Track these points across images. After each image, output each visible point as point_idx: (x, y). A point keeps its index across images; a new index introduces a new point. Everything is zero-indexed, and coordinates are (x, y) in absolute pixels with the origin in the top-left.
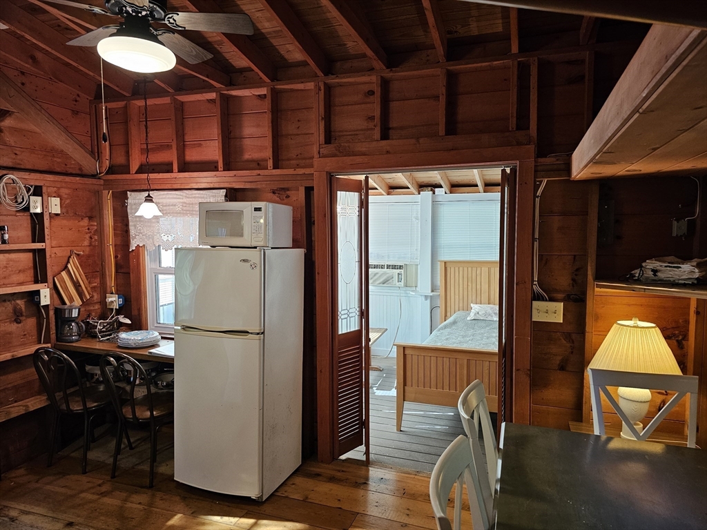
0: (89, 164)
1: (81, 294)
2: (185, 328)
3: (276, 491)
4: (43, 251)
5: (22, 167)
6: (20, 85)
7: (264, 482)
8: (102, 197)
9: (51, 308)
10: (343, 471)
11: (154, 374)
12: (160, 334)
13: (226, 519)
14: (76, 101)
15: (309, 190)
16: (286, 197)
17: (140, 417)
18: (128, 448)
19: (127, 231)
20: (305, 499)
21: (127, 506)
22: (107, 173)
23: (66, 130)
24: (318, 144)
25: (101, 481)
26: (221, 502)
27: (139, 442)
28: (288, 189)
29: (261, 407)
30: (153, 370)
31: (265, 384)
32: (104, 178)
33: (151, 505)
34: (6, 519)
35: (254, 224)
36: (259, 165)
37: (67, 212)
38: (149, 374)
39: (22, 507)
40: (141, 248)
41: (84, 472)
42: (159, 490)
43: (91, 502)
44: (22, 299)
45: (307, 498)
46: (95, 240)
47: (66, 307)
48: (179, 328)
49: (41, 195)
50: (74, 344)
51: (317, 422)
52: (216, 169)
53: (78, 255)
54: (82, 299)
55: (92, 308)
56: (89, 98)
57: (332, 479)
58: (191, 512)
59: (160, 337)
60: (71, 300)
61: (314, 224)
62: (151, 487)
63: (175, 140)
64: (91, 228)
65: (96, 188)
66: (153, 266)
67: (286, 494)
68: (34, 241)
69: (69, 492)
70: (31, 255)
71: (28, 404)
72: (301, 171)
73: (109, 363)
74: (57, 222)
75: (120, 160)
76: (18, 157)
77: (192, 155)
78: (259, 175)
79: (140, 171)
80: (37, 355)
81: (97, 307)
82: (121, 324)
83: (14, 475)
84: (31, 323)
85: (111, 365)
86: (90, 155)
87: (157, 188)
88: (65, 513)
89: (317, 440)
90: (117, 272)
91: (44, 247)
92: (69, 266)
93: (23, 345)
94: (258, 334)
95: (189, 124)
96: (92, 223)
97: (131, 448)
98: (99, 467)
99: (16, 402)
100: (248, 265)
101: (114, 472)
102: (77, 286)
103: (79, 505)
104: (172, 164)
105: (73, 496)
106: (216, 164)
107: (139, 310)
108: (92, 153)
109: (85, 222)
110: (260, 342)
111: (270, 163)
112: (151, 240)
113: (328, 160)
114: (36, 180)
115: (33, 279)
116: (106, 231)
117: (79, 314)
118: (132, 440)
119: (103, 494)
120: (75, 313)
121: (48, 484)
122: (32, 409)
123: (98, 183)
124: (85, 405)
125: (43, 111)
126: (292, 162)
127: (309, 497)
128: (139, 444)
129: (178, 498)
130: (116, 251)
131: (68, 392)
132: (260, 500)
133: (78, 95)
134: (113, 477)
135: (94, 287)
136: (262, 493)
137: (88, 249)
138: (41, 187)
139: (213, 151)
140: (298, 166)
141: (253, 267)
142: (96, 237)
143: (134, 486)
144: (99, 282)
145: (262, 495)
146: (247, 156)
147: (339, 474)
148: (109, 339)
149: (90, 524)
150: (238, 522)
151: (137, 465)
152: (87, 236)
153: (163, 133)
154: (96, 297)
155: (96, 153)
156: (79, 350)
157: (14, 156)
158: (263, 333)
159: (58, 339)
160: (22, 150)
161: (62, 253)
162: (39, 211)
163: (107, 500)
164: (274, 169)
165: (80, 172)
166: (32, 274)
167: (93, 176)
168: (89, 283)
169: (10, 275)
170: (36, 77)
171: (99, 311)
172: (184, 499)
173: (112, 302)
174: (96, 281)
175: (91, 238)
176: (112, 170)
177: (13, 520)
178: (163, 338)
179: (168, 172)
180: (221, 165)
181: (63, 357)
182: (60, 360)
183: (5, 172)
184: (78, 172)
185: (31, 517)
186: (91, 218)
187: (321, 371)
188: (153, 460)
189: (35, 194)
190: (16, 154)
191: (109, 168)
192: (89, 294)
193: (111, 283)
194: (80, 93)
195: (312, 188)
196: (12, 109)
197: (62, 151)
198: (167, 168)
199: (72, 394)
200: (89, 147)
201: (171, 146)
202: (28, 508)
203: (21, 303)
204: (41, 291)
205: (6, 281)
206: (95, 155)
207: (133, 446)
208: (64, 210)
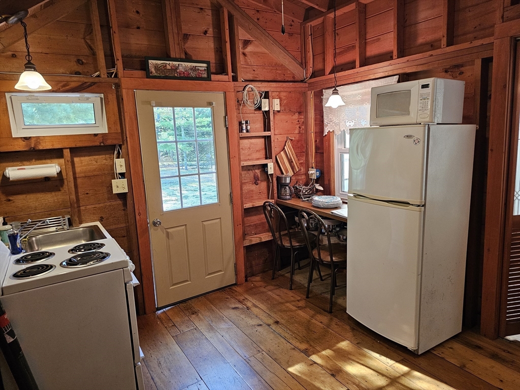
0: (300, 73)
1: (293, 168)
2: (357, 196)
3: (433, 349)
4: (269, 137)
5: (258, 79)
6: (256, 20)
7: (421, 338)
8: (307, 97)
9: (274, 176)
10: (508, 352)
11: (338, 229)
12: (342, 199)
13: (383, 358)
14: (291, 25)
15: (487, 63)
16: (460, 74)
17: (324, 260)
18: (320, 279)
19: (323, 121)
20: (463, 367)
21: (313, 321)
22: (310, 78)
23: (285, 48)
24: (502, 8)
25: (299, 298)
26: (381, 342)
27: (327, 276)
28: (462, 66)
29: (420, 273)
30: (337, 226)
31: (424, 253)
32: (309, 82)
33: (328, 326)
34: (245, 307)
35: (420, 101)
36: (432, 45)
37: (285, 110)
38: (335, 229)
39: (254, 301)
40: (331, 134)
41: (291, 289)
42: (336, 317)
43: (291, 311)
44: (259, 169)
45: (464, 366)
46: (303, 129)
47: (284, 176)
48: (352, 195)
49: (269, 98)
50: (287, 202)
51: (481, 297)
52: (391, 58)
53: (292, 140)
54: (293, 171)
55: (300, 178)
56: (300, 21)
57: (494, 356)
58: (357, 342)
59: (341, 202)
60: (287, 171)
61: (490, 98)
62: (330, 312)
63: (358, 40)
64: (300, 120)
65: (303, 89)
66: (339, 147)
67: (442, 355)
68: (265, 131)
69: (281, 300)
70: (263, 140)
71: (262, 237)
72: (478, 43)
73: (303, 217)
74: (278, 117)
75: (319, 66)
76: (256, 72)
77: (371, 51)
78: (432, 55)
79: (332, 72)
80: (264, 207)
81: (303, 177)
82: (317, 190)
83: (254, 280)
84: (263, 185)
85: (304, 218)
86: (300, 65)
87: (343, 83)
88: (276, 314)
89: (480, 313)
90: (316, 152)
91: (270, 135)
92: (286, 148)
93: (259, 199)
94: (419, 206)
95: (370, 23)
96: (301, 117)
97: (322, 280)
98: (299, 287)
99: (256, 234)
100: (411, 140)
101: (308, 294)
102: (290, 162)
103: (284, 311)
104: (355, 62)
105: (282, 303)
106: (391, 55)
107: (329, 180)
108: (301, 64)
109: (296, 116)
110: (420, 214)
111: (444, 41)
112: (338, 126)
113: (513, 23)
114: (265, 87)
115: (264, 157)
116: (309, 122)
117: (290, 181)
118: (322, 274)
119: (300, 308)
120: (288, 181)
121: (270, 291)
122: (263, 240)
123: (304, 86)
124: (291, 243)
125: (270, 36)
126: (468, 36)
127: (467, 366)
128: (328, 278)
129: (348, 328)
130: (316, 137)
131: (282, 233)
132: (416, 353)
133: (293, 21)
134: (308, 297)
135: (301, 163)
136: (418, 347)
137: (297, 136)
138: (268, 92)
139: (389, 43)
140: (475, 38)
141: (416, 142)
142: (303, 127)
143: (320, 308)
144: (304, 160)
145: (418, 349)
146: (420, 40)
147: (504, 354)
148: (308, 200)
149: (288, 327)
150: (394, 365)
151: (324, 293)
152: (298, 126)
153: (350, 36)
154: (303, 170)
155: (303, 64)
156: (289, 206)
157: (253, 72)
158: (423, 206)
159: (278, 197)
160: (258, 67)
161: (282, 138)
162: (267, 109)
163: (301, 313)
164: (447, 46)
165: (293, 80)
166: (264, 153)
167: (302, 81)
168: (298, 160)
169: (251, 154)
170: (266, 12)
171: (305, 180)
172: (353, 329)
173: (312, 174)
174: (303, 158)
175: (300, 128)
176: (313, 75)
177: (248, 308)
178: (343, 202)
179: (353, 68)
180: (395, 53)
181: (278, 209)
182: (277, 212)
183: (247, 83)
184: (292, 79)
185: (257, 310)
186: (300, 113)
187: (489, 250)
188: (333, 293)
189: (265, 98)
190: (254, 70)
191: (312, 73)
192: (298, 168)
193: (312, 160)
194: (294, 19)
195: (490, 59)
196: (252, 39)
197: (282, 65)
198: (351, 65)
199: (284, 235)
200: (300, 60)
201: (355, 46)
202: (257, 303)
203: (258, 172)
204: (268, 164)
205: (250, 158)
206: (303, 65)
207: (323, 278)
208: (283, 108)
